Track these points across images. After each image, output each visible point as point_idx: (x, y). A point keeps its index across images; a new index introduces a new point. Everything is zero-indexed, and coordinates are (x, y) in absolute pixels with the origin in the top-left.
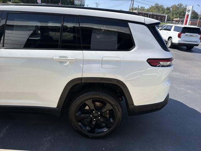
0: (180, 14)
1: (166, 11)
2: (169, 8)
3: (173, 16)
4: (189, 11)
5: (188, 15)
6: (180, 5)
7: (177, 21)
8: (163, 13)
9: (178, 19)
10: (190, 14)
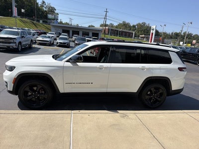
0: (144, 31)
1: (132, 29)
2: (135, 26)
3: (138, 32)
4: (153, 30)
5: (153, 33)
6: (144, 24)
7: (142, 37)
8: (130, 30)
9: (144, 36)
10: (154, 32)
